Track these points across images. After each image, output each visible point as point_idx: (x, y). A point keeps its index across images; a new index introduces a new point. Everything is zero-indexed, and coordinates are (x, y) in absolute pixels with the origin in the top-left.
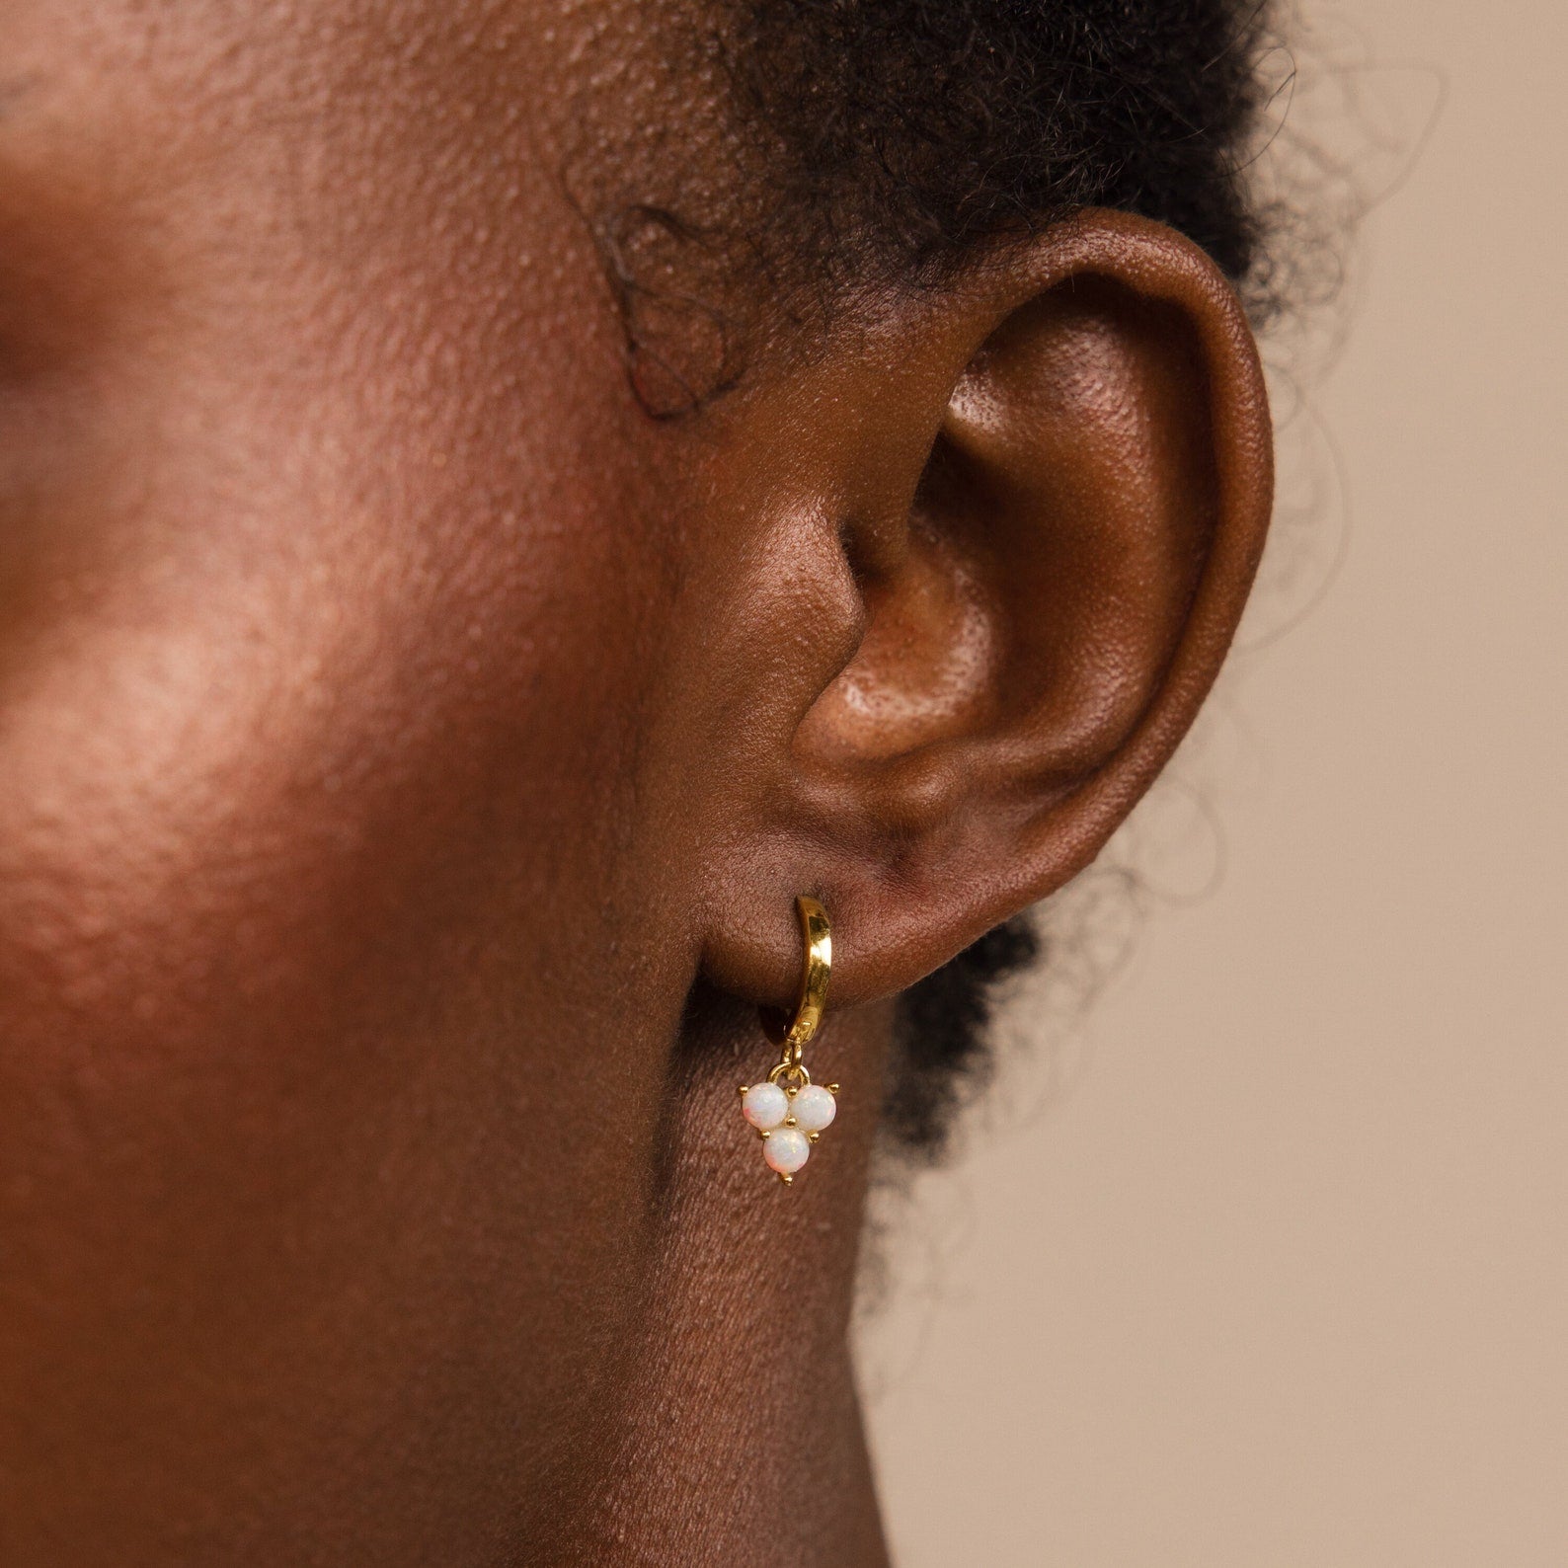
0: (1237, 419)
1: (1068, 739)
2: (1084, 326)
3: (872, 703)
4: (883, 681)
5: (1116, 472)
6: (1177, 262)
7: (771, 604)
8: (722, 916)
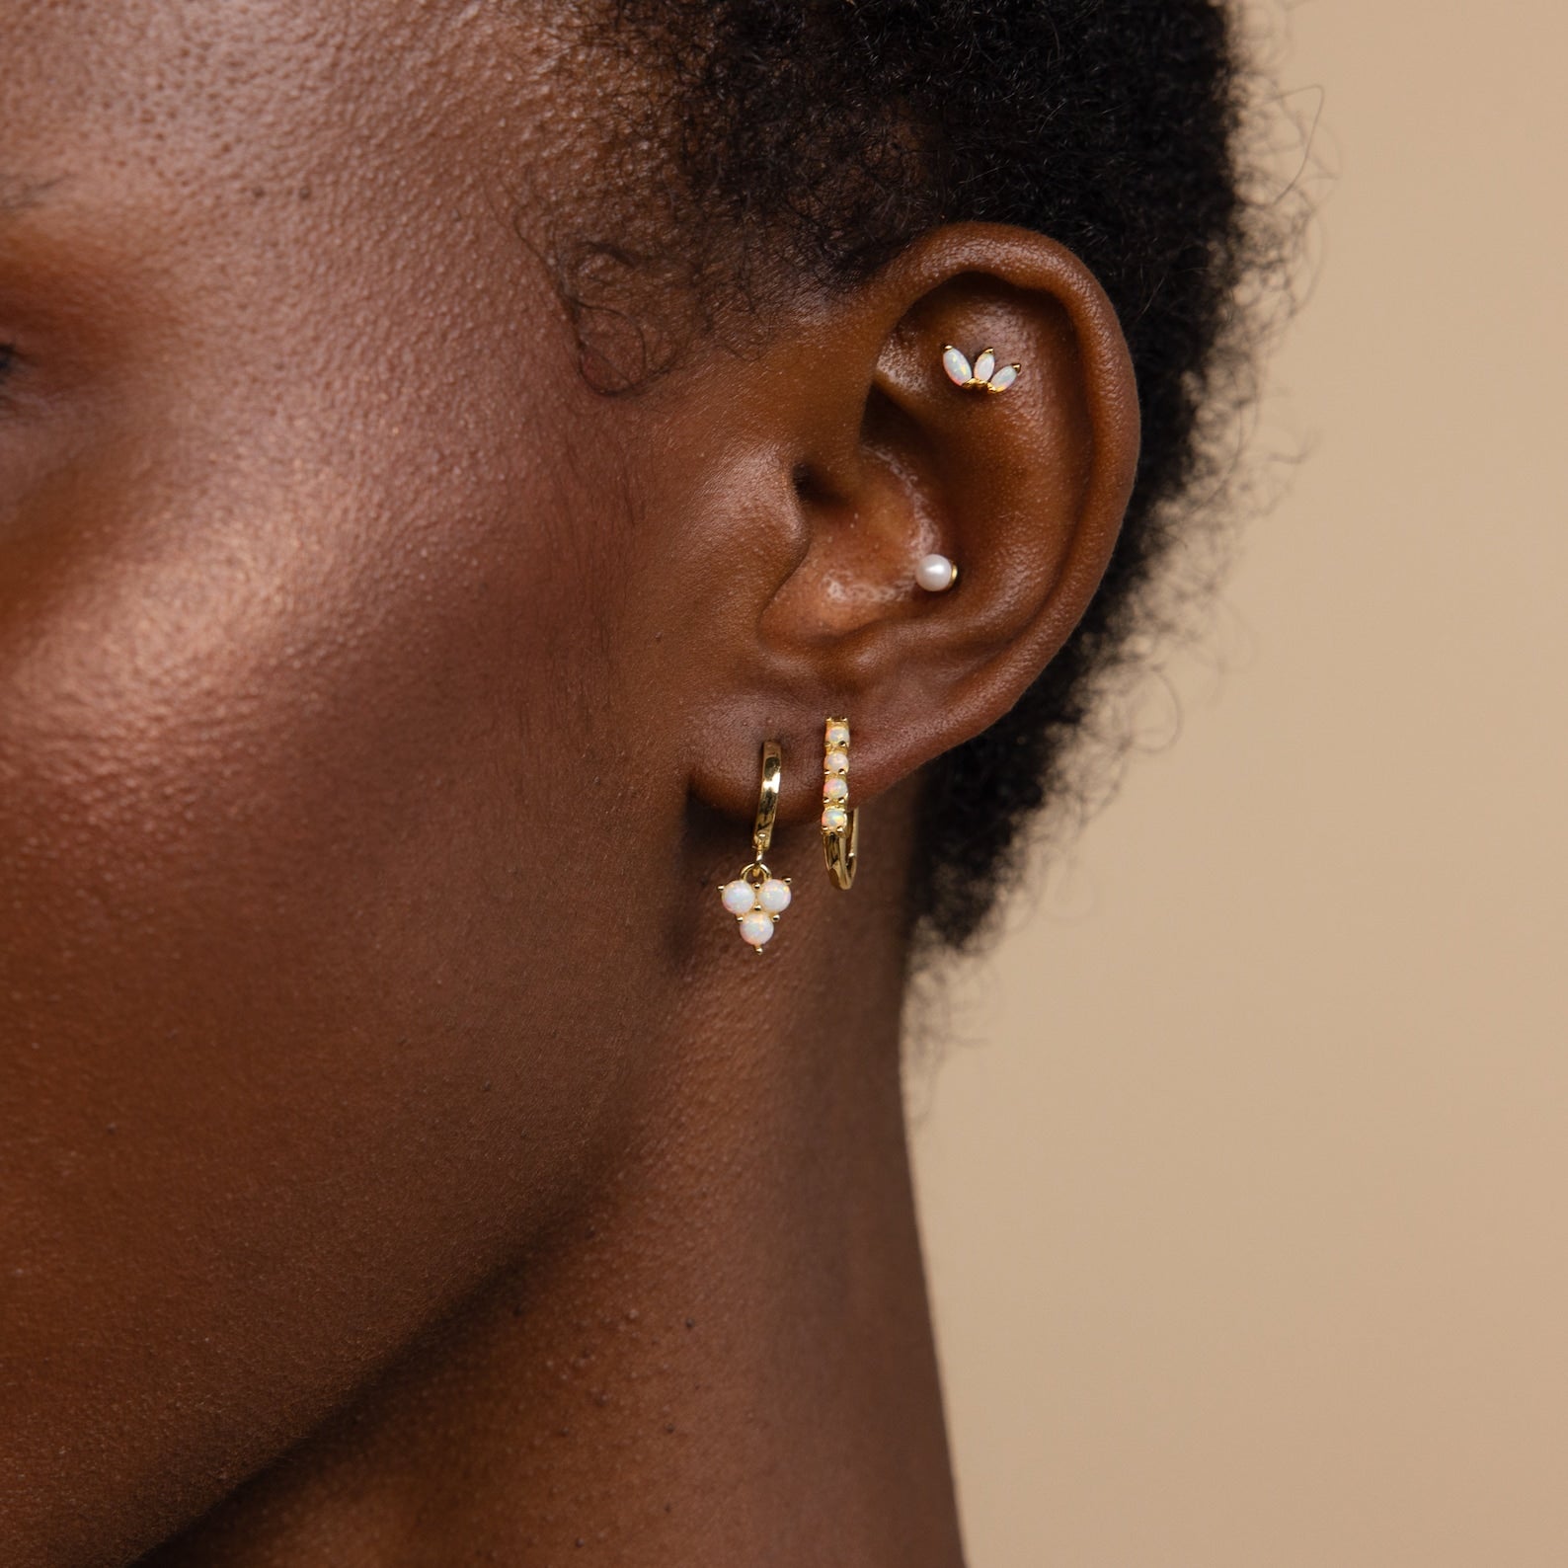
0: (1099, 377)
1: (982, 619)
2: (985, 312)
3: (850, 593)
4: (859, 577)
5: (1013, 418)
6: (1042, 261)
7: (732, 525)
8: (703, 757)
